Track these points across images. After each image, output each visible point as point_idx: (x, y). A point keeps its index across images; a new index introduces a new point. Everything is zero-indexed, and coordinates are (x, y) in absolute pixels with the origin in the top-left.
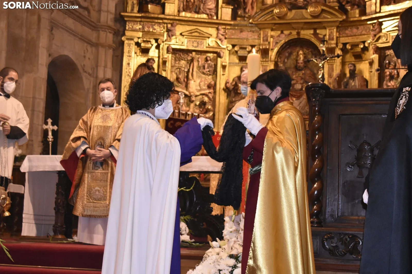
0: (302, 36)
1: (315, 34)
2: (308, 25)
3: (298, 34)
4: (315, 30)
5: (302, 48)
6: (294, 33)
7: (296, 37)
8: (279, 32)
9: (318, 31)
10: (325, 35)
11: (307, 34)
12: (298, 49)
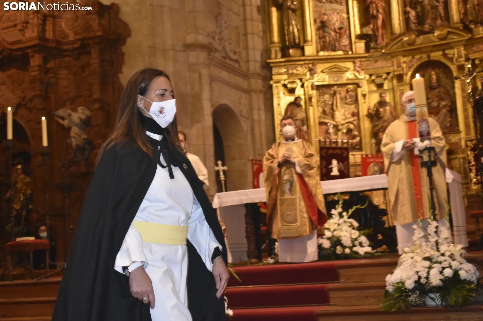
0: (432, 58)
1: (445, 55)
2: (436, 48)
3: (429, 56)
4: (444, 51)
5: (433, 69)
6: (425, 56)
7: (427, 59)
8: (410, 58)
9: (447, 52)
10: (454, 54)
11: (437, 55)
12: (429, 70)
